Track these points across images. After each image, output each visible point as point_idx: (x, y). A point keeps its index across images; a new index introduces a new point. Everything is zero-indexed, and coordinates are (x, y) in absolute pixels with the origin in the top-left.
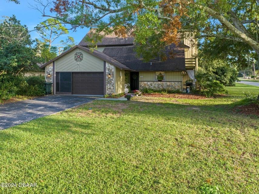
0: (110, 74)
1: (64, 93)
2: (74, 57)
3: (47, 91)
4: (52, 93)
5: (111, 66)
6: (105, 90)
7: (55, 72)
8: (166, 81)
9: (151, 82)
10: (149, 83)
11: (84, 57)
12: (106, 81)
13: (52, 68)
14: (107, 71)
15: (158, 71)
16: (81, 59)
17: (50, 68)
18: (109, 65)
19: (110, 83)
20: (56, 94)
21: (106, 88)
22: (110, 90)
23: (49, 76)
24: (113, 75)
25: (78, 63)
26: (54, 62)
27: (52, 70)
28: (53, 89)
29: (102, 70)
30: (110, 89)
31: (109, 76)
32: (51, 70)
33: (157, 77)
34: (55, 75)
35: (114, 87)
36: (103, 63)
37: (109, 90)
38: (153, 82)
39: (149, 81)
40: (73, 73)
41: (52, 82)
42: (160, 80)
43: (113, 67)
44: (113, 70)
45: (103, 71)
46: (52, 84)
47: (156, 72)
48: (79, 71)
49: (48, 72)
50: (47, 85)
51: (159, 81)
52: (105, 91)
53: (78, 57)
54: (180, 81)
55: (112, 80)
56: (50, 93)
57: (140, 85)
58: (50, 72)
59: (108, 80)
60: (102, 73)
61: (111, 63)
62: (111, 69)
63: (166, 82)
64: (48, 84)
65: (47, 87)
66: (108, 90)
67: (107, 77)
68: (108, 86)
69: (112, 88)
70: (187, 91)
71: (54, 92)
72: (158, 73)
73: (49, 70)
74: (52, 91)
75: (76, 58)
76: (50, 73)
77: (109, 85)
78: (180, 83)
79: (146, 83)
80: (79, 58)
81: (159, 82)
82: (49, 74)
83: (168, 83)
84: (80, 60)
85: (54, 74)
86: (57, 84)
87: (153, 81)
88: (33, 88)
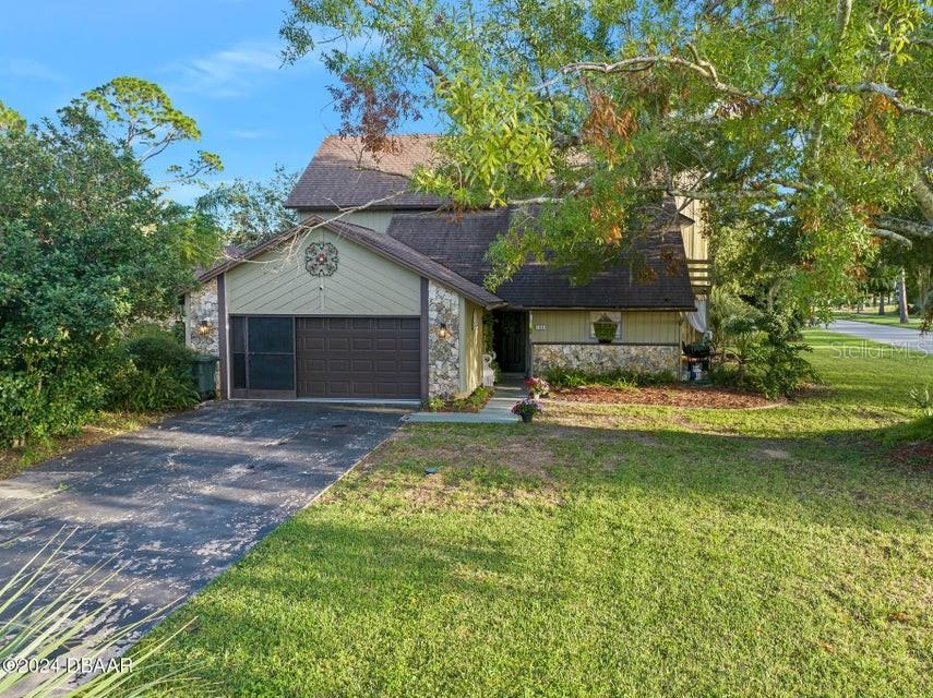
0: (443, 326)
1: (265, 391)
2: (300, 260)
3: (203, 390)
4: (219, 394)
5: (448, 296)
6: (428, 381)
7: (227, 316)
8: (624, 344)
9: (573, 346)
10: (566, 350)
11: (342, 259)
12: (430, 351)
13: (215, 299)
14: (433, 314)
15: (598, 307)
16: (330, 268)
17: (206, 299)
18: (442, 292)
19: (443, 355)
20: (232, 396)
21: (431, 376)
22: (446, 381)
23: (203, 329)
24: (456, 327)
25: (322, 282)
26: (220, 278)
27: (215, 308)
28: (222, 378)
29: (413, 309)
30: (445, 377)
31: (442, 332)
32: (209, 306)
33: (592, 327)
34: (227, 327)
35: (461, 370)
36: (416, 285)
37: (440, 381)
38: (579, 347)
39: (566, 344)
40: (299, 318)
41: (217, 354)
42: (605, 337)
43: (454, 298)
44: (455, 312)
45: (417, 312)
46: (217, 359)
47: (592, 313)
48: (322, 311)
49: (200, 314)
50: (201, 367)
51: (602, 342)
52: (428, 385)
53: (318, 260)
54: (671, 340)
55: (453, 346)
56: (211, 396)
57: (534, 357)
58: (205, 315)
59: (436, 347)
60: (416, 319)
61: (448, 286)
62: (447, 305)
63: (626, 347)
64: (203, 363)
65: (201, 372)
66: (436, 381)
67: (433, 337)
68: (437, 368)
69: (452, 374)
70: (693, 376)
71: (224, 390)
72: (595, 317)
73: (203, 307)
74: (218, 387)
75: (309, 263)
76: (208, 319)
77: (439, 363)
78: (672, 348)
79: (555, 348)
80: (322, 264)
81: (602, 347)
82: (204, 323)
83: (633, 349)
84: (326, 272)
85: (222, 322)
86: (238, 360)
87: (582, 344)
88: (154, 383)
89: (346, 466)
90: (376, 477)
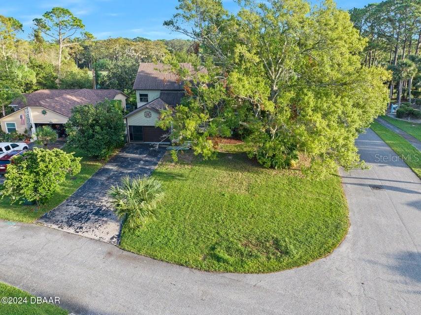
1: (137, 141)
11: (152, 115)
20: (130, 142)
26: (126, 118)
34: (128, 128)
48: (149, 125)
75: (145, 115)
84: (149, 117)
86: (131, 135)
89: (159, 161)
90: (164, 163)
